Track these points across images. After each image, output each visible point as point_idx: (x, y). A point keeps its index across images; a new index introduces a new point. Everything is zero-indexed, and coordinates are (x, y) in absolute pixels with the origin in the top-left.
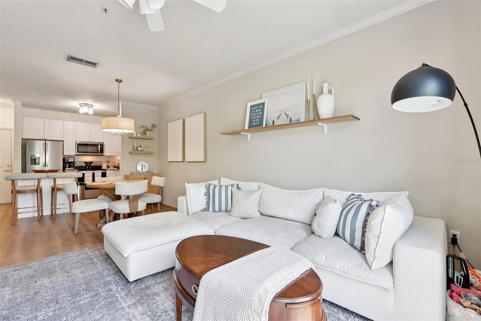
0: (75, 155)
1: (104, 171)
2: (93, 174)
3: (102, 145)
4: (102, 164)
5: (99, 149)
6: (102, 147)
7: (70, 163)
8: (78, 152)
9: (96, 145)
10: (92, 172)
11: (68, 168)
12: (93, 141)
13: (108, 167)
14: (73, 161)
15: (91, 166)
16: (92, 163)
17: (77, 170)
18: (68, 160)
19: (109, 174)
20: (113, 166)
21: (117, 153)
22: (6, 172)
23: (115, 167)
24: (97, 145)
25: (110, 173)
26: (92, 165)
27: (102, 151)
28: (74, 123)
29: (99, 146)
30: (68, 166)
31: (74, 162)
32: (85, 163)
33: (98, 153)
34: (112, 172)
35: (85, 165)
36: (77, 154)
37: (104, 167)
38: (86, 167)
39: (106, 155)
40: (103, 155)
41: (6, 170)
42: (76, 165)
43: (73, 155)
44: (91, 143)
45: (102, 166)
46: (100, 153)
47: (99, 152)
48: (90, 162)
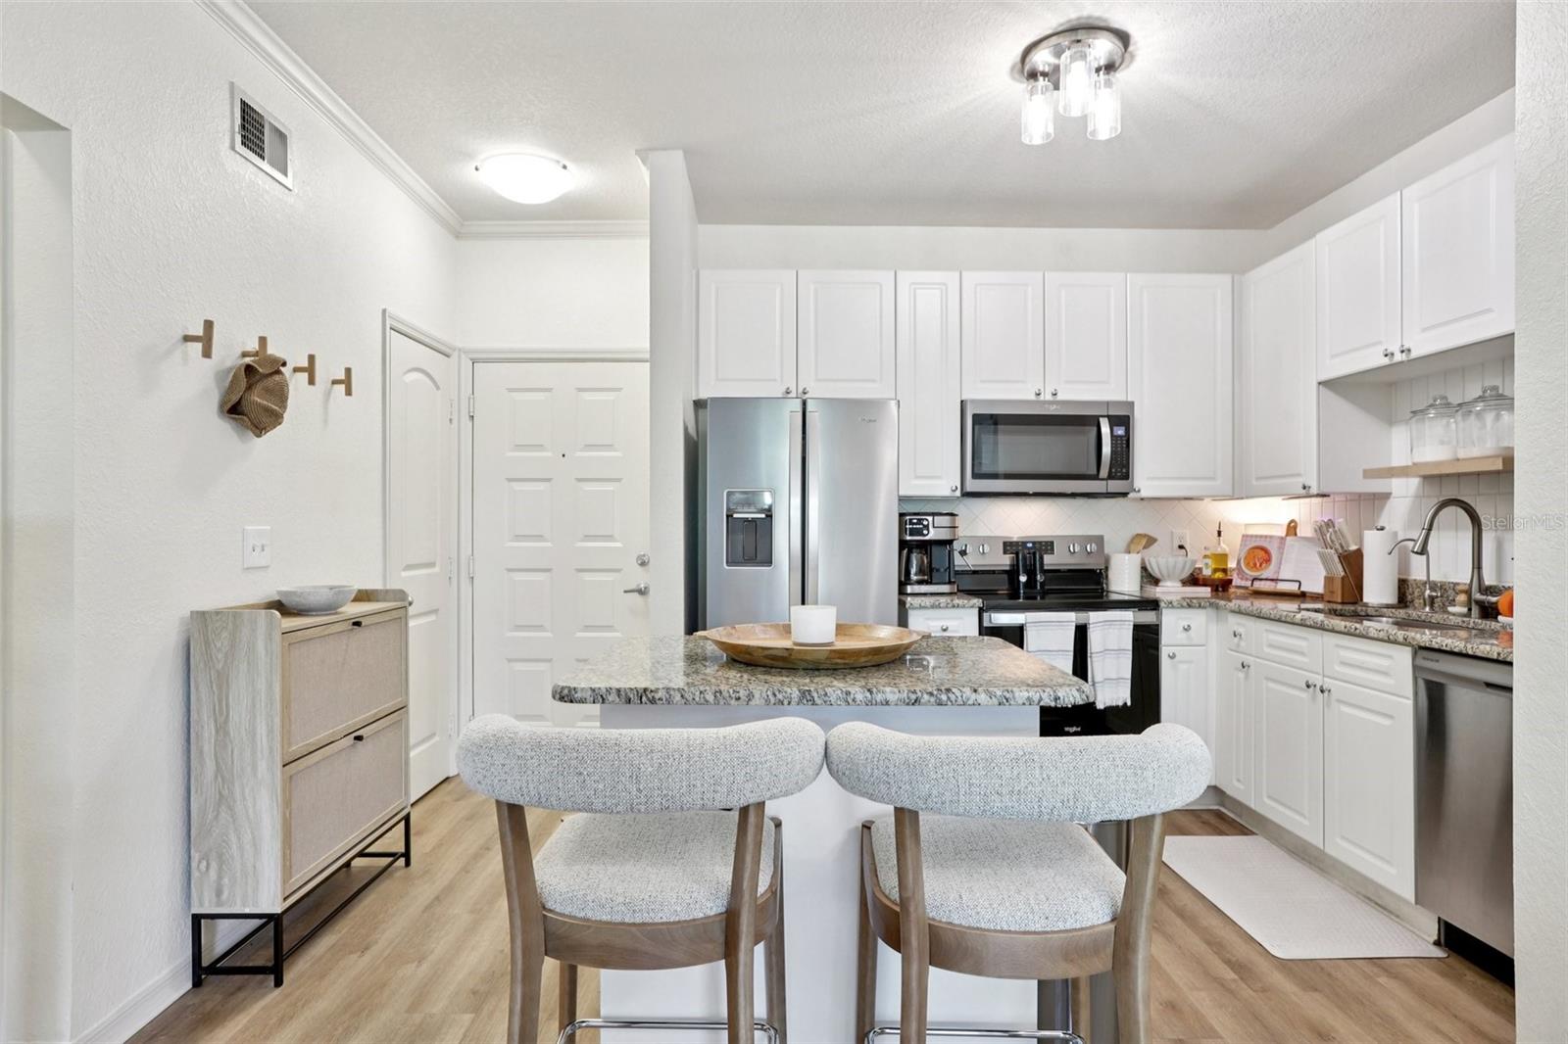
0: (958, 493)
1: (1148, 617)
2: (1081, 632)
3: (1122, 421)
4: (1107, 560)
5: (1107, 449)
6: (1120, 431)
7: (925, 546)
8: (976, 476)
9: (1078, 421)
10: (1071, 618)
11: (920, 582)
12: (1060, 397)
13: (1149, 578)
14: (943, 535)
15: (1044, 572)
16: (1047, 546)
17: (978, 602)
18: (919, 532)
19: (1182, 637)
20: (1186, 574)
21: (1213, 479)
22: (636, 594)
23: (1194, 580)
24: (1094, 421)
25: (1187, 629)
26: (1049, 561)
27: (1122, 466)
28: (952, 277)
29: (1105, 429)
30: (920, 571)
31: (950, 542)
32: (1009, 546)
33: (1096, 477)
34: (1198, 618)
35: (1005, 561)
36: (973, 485)
37: (1124, 581)
38: (1012, 574)
39: (1143, 494)
40: (1125, 495)
41: (633, 587)
42: (959, 562)
43: (947, 493)
44: (1053, 410)
45: (1107, 568)
46: (1111, 477)
47: (1104, 473)
48: (1034, 543)
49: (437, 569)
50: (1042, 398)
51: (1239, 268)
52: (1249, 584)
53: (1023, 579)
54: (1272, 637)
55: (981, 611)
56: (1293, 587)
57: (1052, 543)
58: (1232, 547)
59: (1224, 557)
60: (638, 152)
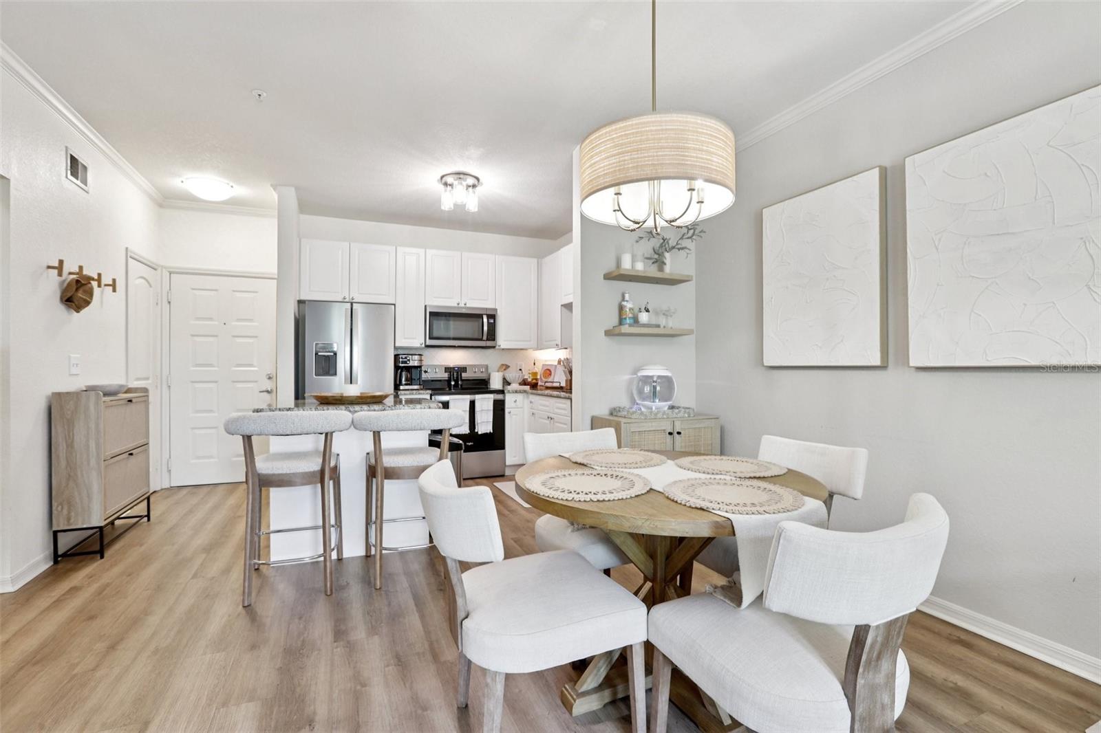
0: (423, 346)
1: (500, 397)
2: (472, 404)
3: (492, 317)
4: (489, 375)
5: (485, 328)
6: (492, 321)
7: (409, 369)
8: (431, 338)
9: (475, 316)
10: (468, 398)
11: (406, 385)
12: (468, 305)
13: (506, 382)
14: (416, 364)
15: (462, 380)
16: (464, 369)
17: (430, 392)
18: (405, 362)
19: (513, 405)
20: (520, 380)
21: (530, 341)
22: (265, 393)
23: (524, 383)
24: (480, 316)
25: (515, 401)
26: (464, 375)
27: (492, 335)
28: (421, 251)
29: (485, 320)
30: (406, 380)
31: (420, 367)
32: (448, 369)
33: (481, 340)
34: (520, 397)
35: (445, 376)
36: (429, 342)
37: (496, 384)
38: (449, 381)
39: (502, 347)
40: (494, 347)
41: (264, 389)
42: (424, 376)
43: (419, 345)
44: (464, 311)
45: (489, 379)
46: (488, 340)
47: (485, 338)
48: (458, 368)
49: (150, 381)
50: (460, 305)
51: (540, 255)
52: (543, 384)
53: (453, 383)
54: (541, 402)
55: (431, 395)
56: (557, 385)
57: (466, 368)
58: (539, 369)
59: (535, 374)
60: (272, 185)
